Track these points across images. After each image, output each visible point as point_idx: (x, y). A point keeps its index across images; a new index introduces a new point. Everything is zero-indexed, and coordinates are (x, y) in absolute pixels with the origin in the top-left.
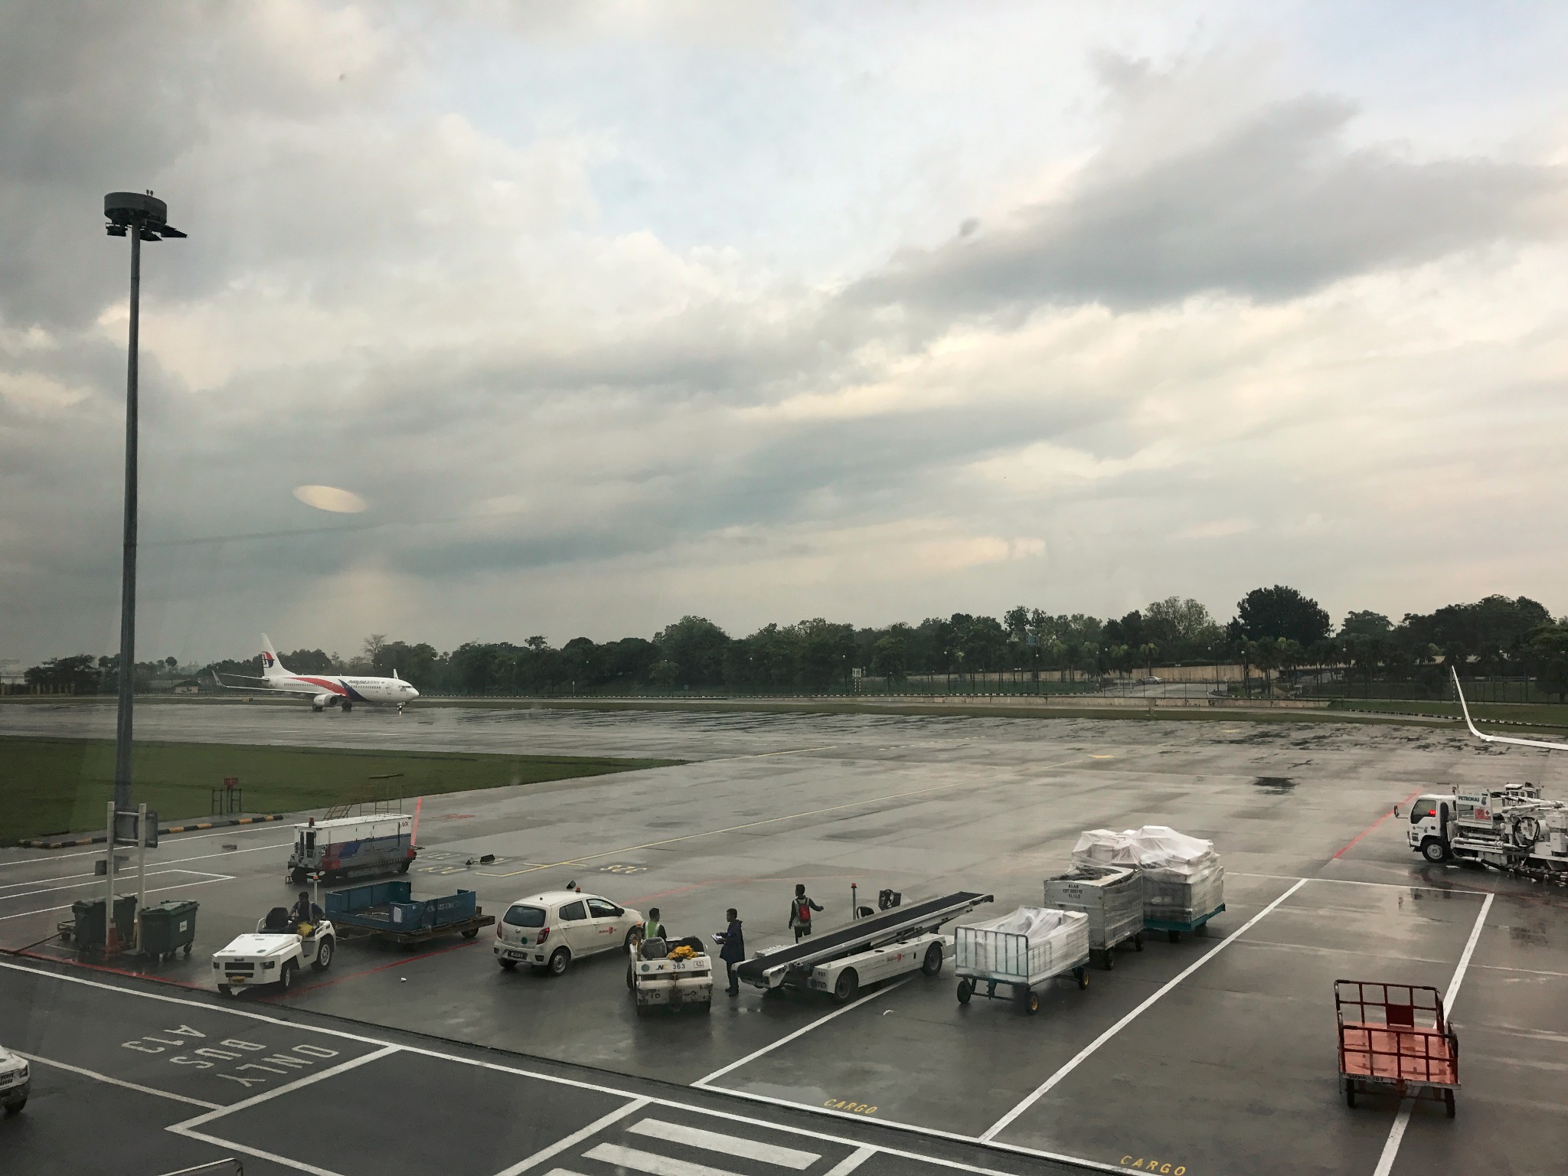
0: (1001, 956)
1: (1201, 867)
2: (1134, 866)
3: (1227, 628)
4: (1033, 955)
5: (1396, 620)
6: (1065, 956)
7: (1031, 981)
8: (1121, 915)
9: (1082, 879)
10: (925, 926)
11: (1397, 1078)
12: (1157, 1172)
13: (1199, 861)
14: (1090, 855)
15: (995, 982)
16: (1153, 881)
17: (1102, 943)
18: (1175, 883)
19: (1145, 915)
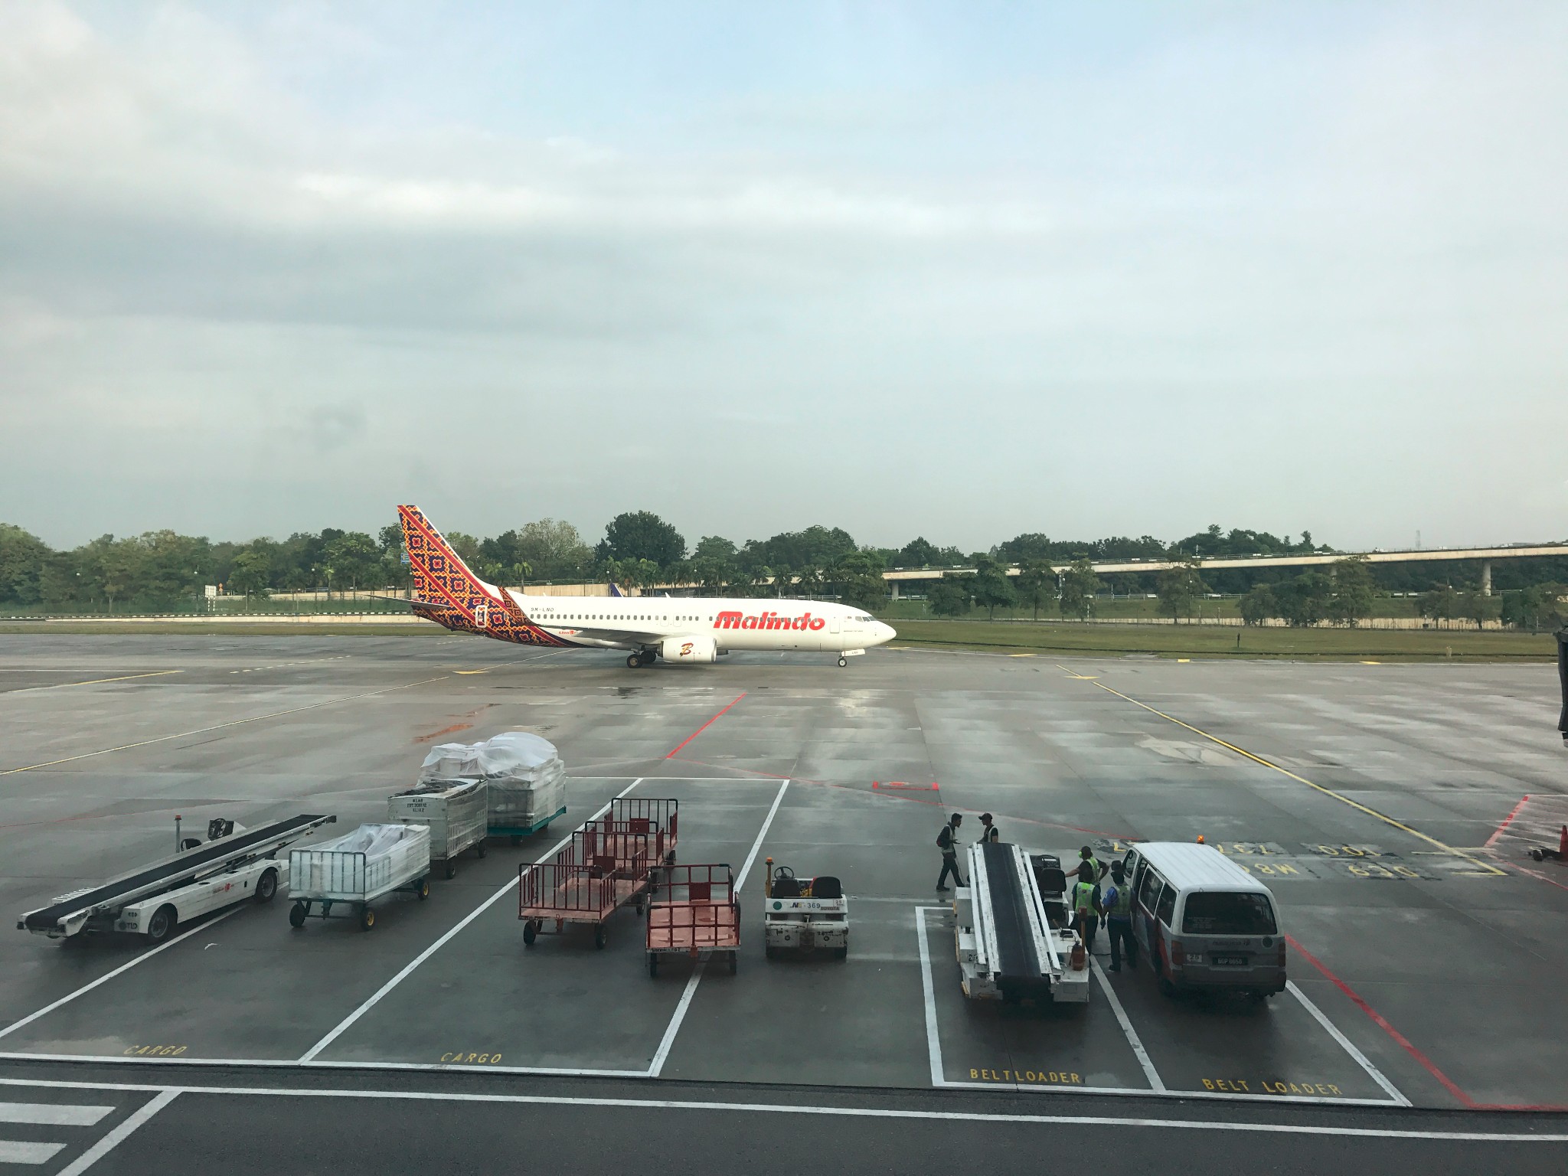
0: (338, 875)
1: (544, 773)
2: (480, 777)
3: (596, 549)
4: (371, 871)
5: (740, 545)
6: (406, 869)
7: (367, 898)
8: (463, 825)
9: (427, 792)
10: (258, 853)
11: (691, 946)
12: (475, 1063)
13: (542, 768)
14: (439, 770)
15: (331, 901)
16: (498, 790)
17: (443, 853)
18: (519, 791)
19: (489, 823)
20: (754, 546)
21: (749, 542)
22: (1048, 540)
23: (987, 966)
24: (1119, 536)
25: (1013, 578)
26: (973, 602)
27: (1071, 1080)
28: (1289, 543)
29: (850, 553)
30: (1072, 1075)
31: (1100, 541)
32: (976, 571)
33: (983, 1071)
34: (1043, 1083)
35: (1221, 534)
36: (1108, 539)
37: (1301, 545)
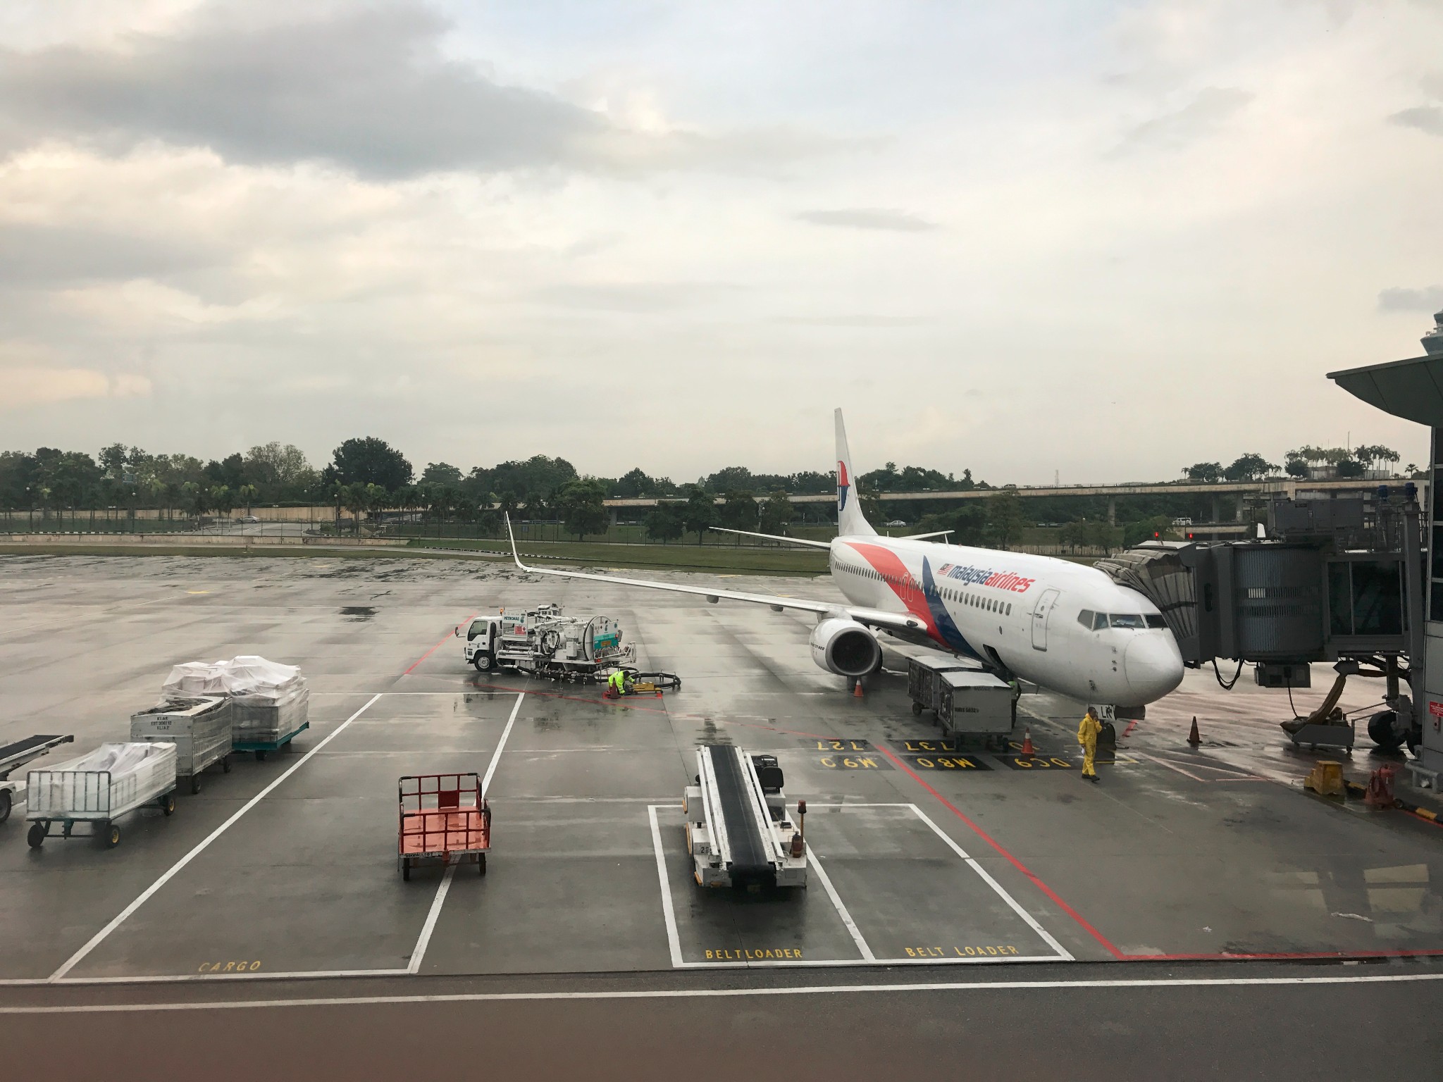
0: (80, 794)
1: (288, 690)
2: (225, 695)
3: (323, 473)
4: (116, 789)
5: (466, 472)
6: (153, 786)
7: (112, 815)
8: (209, 741)
9: (171, 711)
11: (443, 850)
12: (234, 971)
13: (287, 685)
14: (181, 688)
15: (72, 821)
16: (242, 707)
17: (189, 770)
18: (263, 707)
19: (233, 739)
20: (481, 473)
21: (475, 469)
22: (750, 473)
23: (719, 857)
24: (810, 471)
25: (719, 506)
26: (684, 528)
27: (794, 955)
28: (953, 479)
29: (572, 481)
30: (795, 950)
31: (794, 474)
32: (687, 500)
33: (717, 951)
34: (770, 959)
35: (896, 471)
36: (801, 474)
37: (963, 481)
